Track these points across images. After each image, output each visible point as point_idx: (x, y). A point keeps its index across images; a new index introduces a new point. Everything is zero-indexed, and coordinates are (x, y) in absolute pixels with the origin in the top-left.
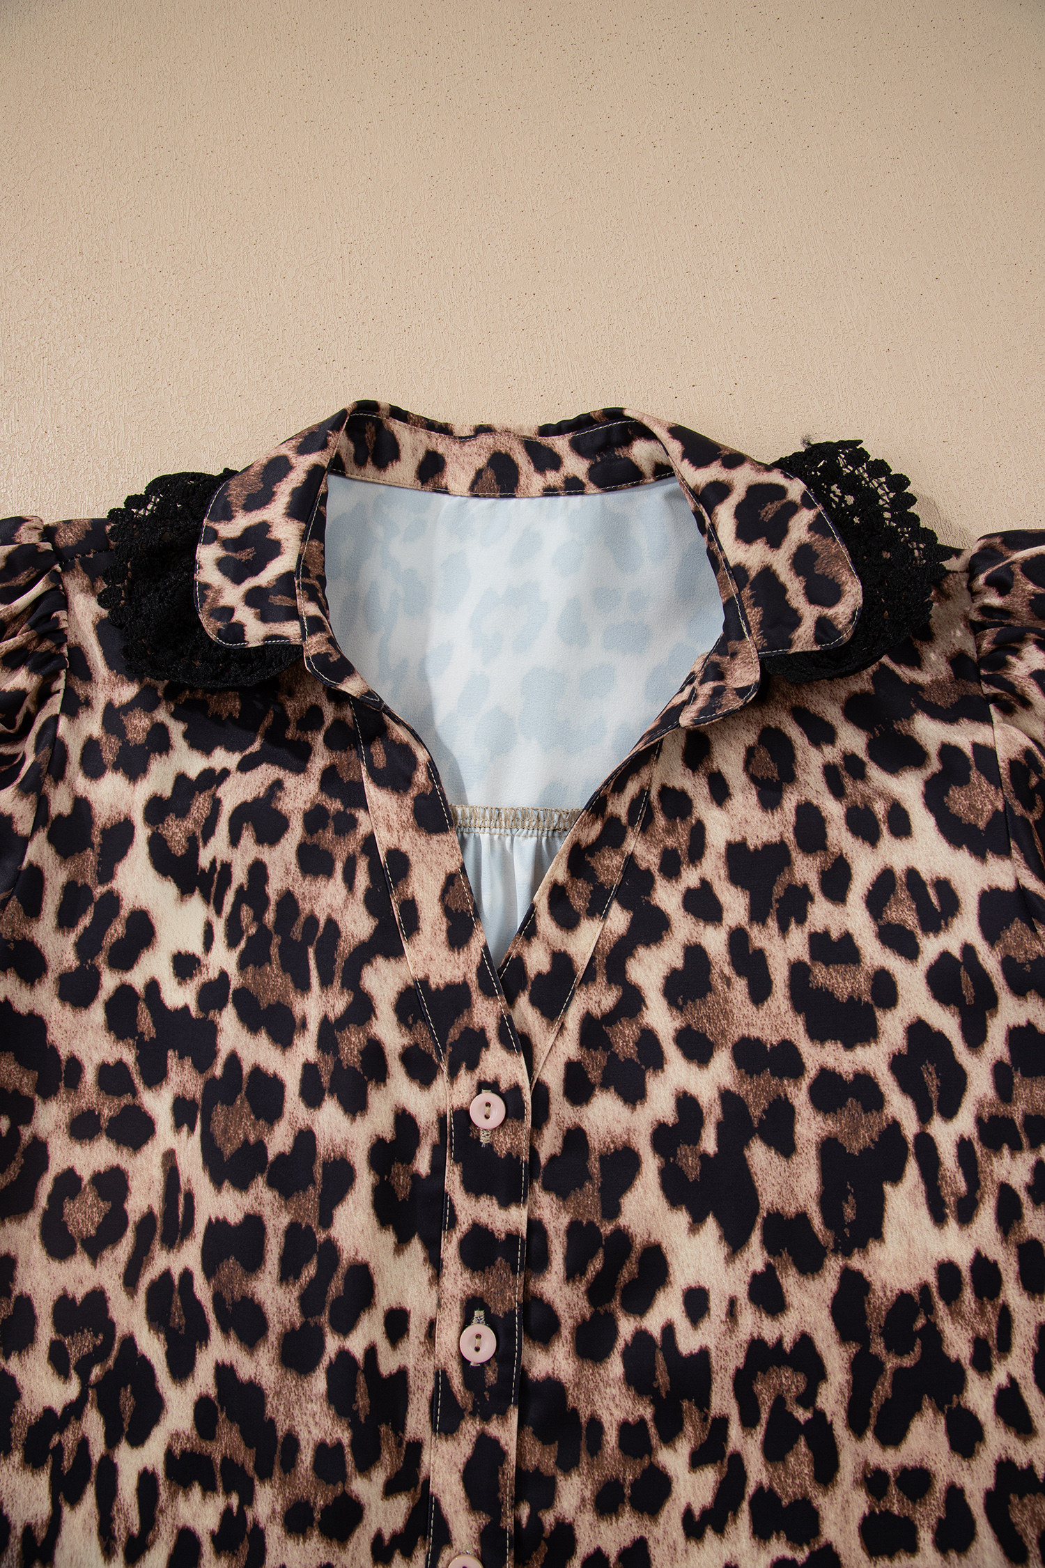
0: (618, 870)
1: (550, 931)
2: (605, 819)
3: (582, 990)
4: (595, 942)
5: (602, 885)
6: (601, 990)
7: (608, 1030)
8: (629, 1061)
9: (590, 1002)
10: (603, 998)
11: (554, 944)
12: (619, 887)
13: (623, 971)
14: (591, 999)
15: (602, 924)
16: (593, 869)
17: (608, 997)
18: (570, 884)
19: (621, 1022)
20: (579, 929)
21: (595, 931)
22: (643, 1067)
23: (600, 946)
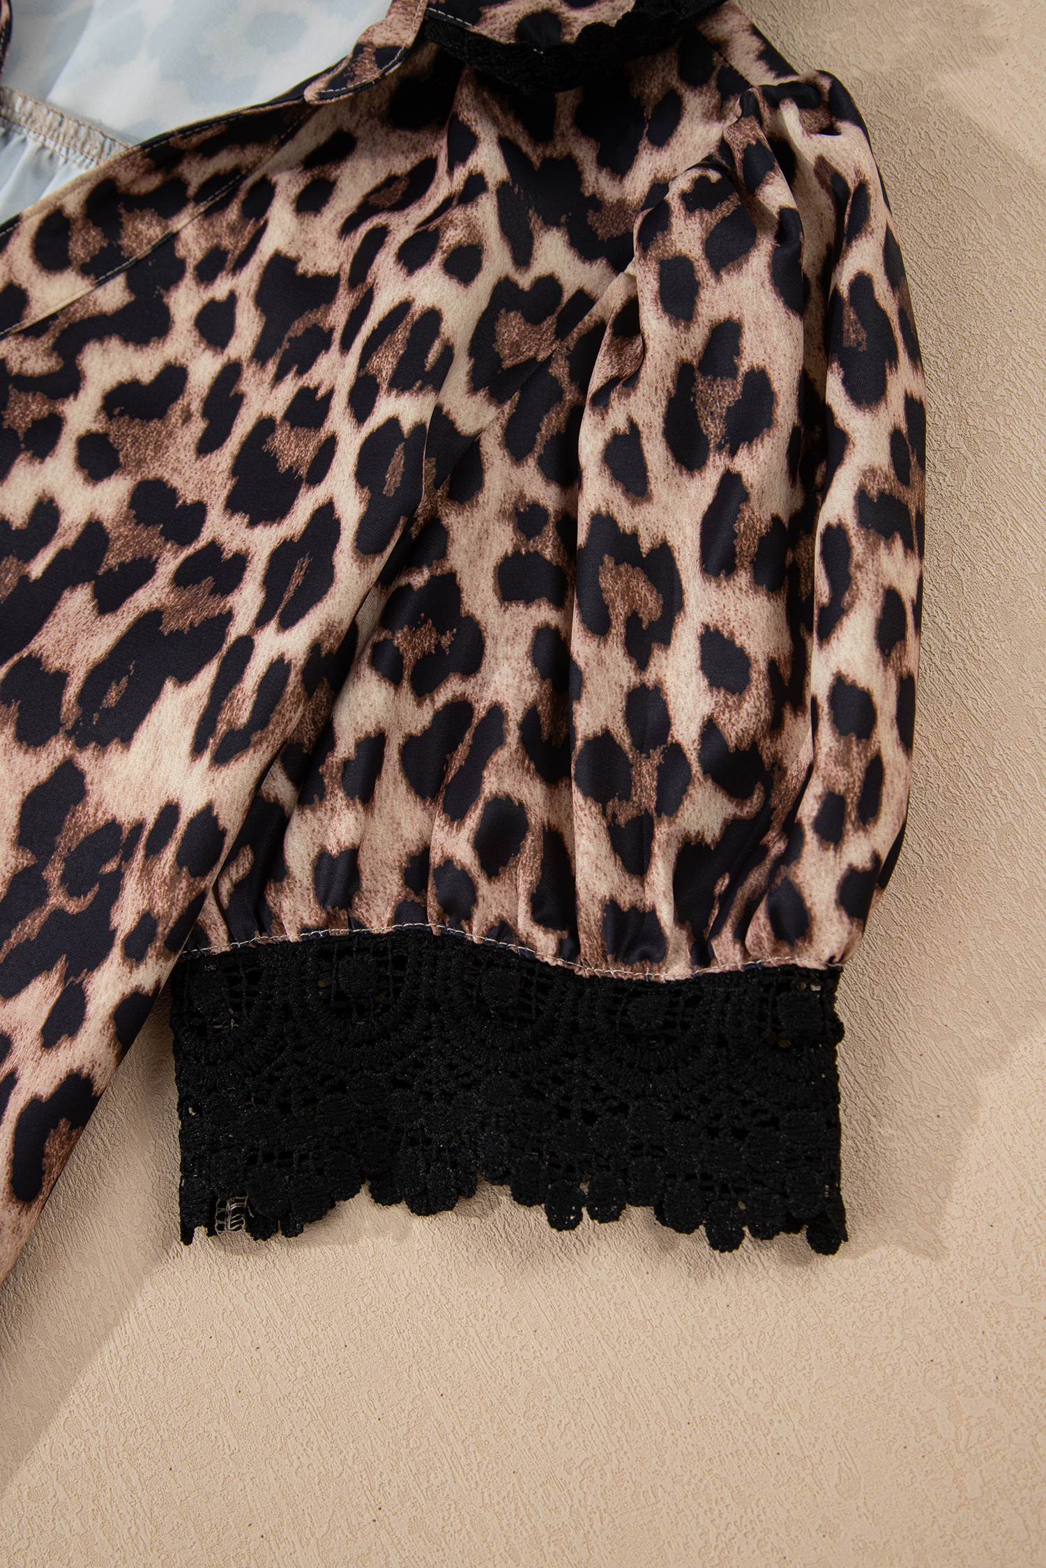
0: (149, 243)
1: (20, 256)
2: (170, 177)
3: (17, 339)
4: (69, 301)
5: (120, 248)
6: (38, 349)
7: (13, 392)
8: (12, 432)
9: (16, 352)
10: (34, 358)
11: (17, 274)
12: (138, 262)
13: (79, 350)
14: (19, 350)
15: (91, 288)
16: (120, 226)
17: (40, 360)
18: (79, 224)
19: (34, 395)
20: (58, 276)
21: (77, 290)
22: (23, 446)
23: (72, 309)
